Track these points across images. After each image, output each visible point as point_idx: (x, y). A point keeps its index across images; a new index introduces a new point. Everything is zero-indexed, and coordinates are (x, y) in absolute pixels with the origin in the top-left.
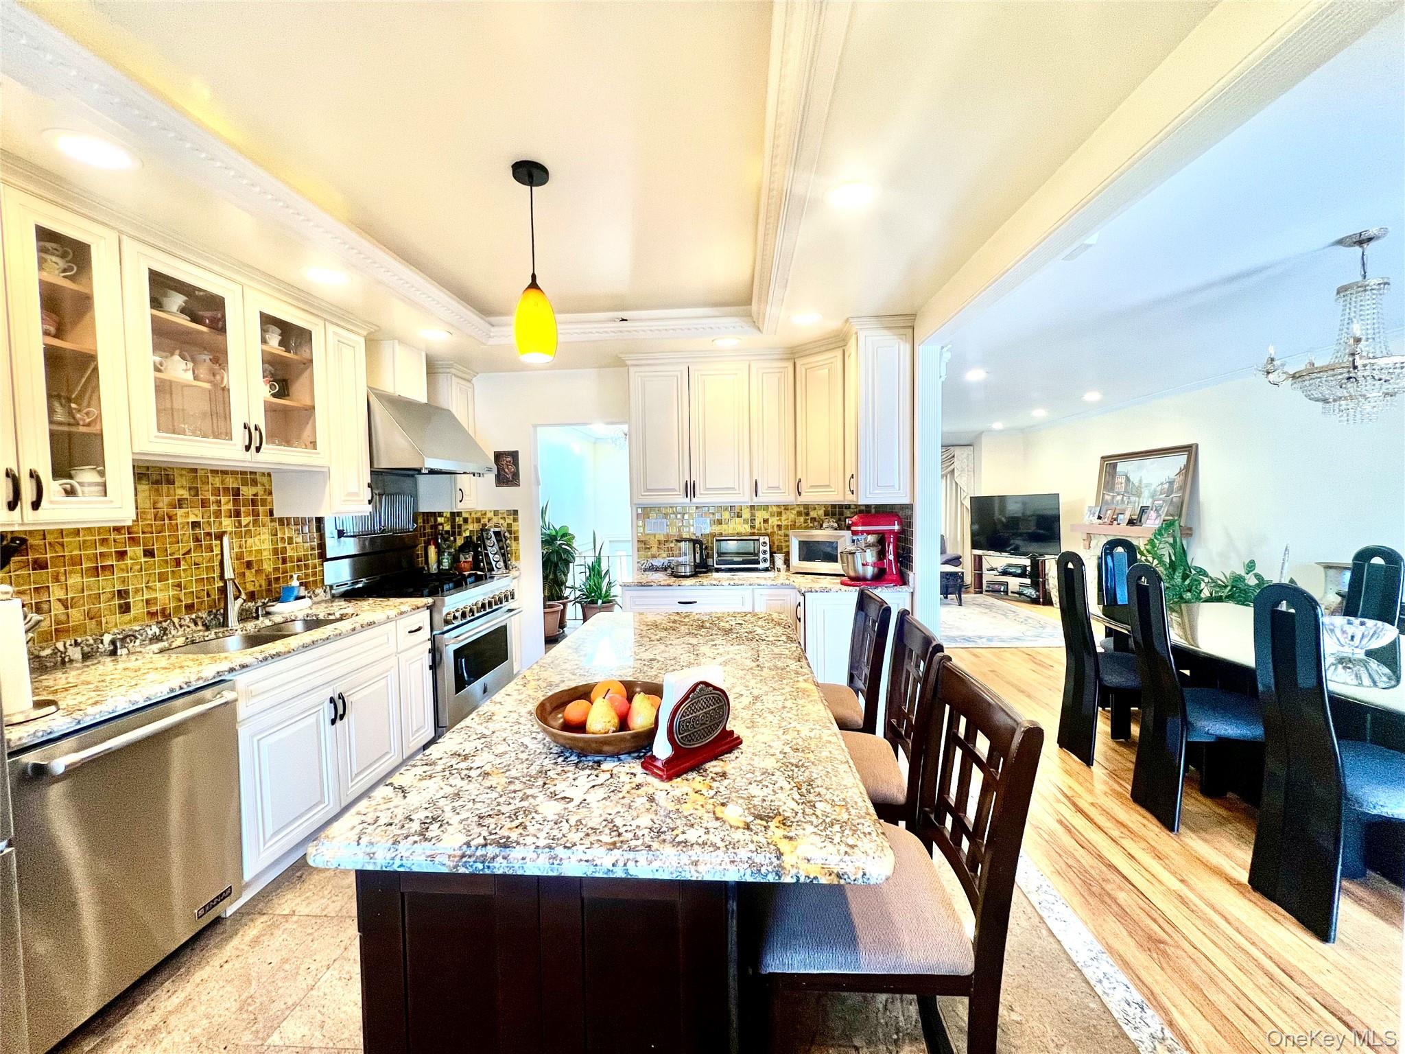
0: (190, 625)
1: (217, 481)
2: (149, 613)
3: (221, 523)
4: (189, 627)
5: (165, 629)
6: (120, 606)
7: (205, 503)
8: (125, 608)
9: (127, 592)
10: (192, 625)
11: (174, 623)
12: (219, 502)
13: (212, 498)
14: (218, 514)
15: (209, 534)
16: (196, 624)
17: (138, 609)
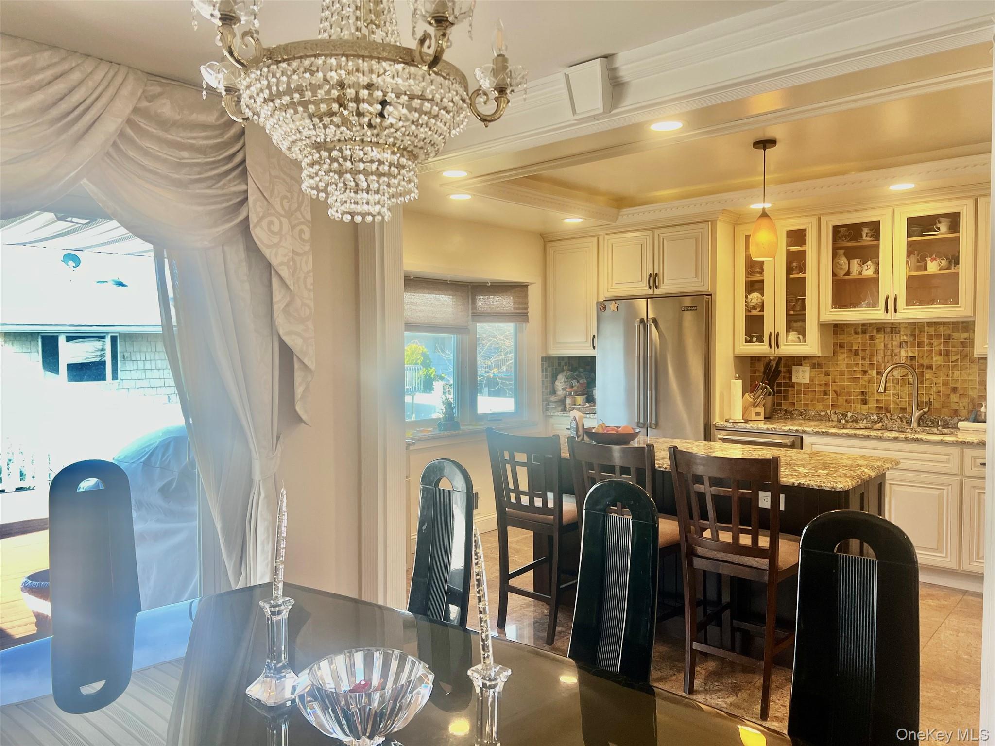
0: (897, 420)
1: (932, 331)
2: (877, 407)
3: (932, 358)
4: (897, 421)
5: (882, 419)
6: (862, 400)
7: (920, 345)
8: (865, 402)
9: (866, 394)
10: (899, 421)
11: (887, 416)
12: (932, 345)
13: (926, 342)
14: (930, 352)
15: (922, 365)
16: (902, 421)
17: (872, 404)
